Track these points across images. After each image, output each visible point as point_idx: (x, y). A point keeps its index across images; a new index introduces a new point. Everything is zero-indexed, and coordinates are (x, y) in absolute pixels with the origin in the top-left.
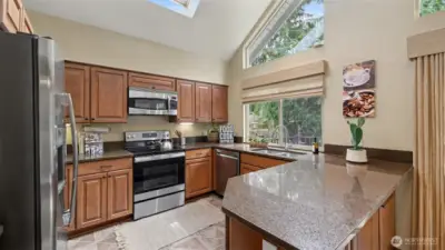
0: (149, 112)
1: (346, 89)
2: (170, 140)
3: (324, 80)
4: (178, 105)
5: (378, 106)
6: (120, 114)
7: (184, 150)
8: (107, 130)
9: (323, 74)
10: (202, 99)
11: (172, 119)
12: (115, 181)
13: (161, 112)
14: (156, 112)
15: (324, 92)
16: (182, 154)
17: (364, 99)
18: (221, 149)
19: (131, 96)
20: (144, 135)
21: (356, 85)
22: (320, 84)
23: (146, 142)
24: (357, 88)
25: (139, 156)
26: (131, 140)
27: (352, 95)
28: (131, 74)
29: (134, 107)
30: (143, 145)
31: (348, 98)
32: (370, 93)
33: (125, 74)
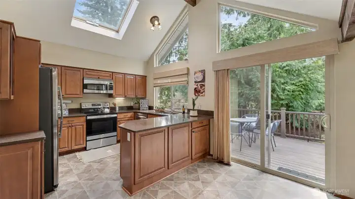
0: (97, 91)
1: (196, 82)
2: (108, 108)
3: (188, 77)
4: (114, 88)
5: (205, 91)
6: (79, 93)
7: (117, 113)
8: (70, 102)
9: (187, 74)
10: (129, 84)
11: (110, 96)
12: (76, 128)
13: (105, 92)
14: (102, 92)
15: (187, 83)
16: (115, 115)
17: (201, 88)
18: (141, 113)
19: (84, 83)
20: (93, 105)
21: (198, 81)
22: (186, 79)
23: (94, 109)
24: (199, 82)
25: (89, 116)
26: (84, 107)
27: (197, 85)
28: (85, 70)
29: (87, 89)
30: (93, 110)
31: (196, 87)
32: (203, 85)
33: (82, 70)
